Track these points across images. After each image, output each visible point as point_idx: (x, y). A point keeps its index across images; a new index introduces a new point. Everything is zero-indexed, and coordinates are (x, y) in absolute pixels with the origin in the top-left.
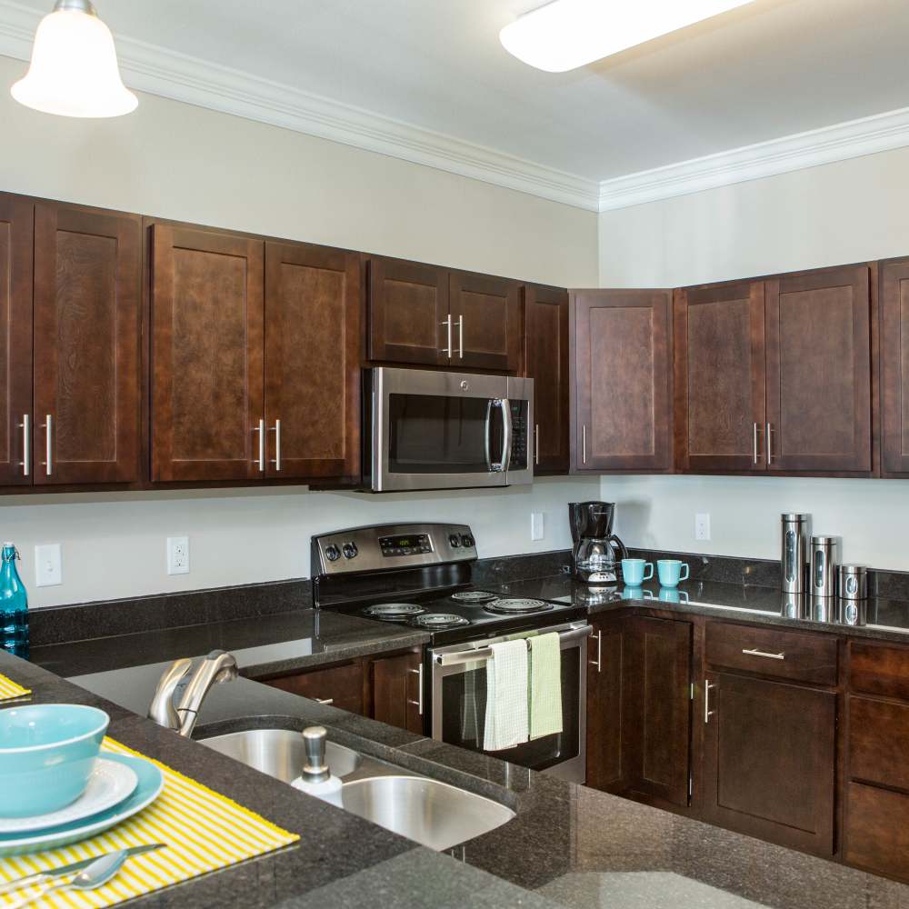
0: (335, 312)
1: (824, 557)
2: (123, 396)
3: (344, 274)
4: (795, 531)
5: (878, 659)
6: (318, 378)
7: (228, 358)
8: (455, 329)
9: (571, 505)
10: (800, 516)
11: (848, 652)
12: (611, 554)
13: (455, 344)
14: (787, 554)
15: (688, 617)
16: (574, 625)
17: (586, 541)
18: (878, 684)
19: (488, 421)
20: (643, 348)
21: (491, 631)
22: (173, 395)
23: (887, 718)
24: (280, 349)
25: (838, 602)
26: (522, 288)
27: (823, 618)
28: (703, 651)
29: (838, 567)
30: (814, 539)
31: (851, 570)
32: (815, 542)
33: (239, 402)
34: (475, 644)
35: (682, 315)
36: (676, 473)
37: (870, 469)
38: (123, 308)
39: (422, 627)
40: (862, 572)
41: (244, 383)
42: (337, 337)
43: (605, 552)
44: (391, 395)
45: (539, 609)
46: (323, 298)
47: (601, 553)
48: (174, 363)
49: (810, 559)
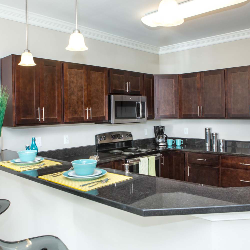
0: (102, 82)
1: (215, 138)
2: (58, 103)
3: (104, 73)
4: (208, 131)
5: (227, 159)
6: (99, 97)
7: (80, 93)
8: (129, 85)
9: (154, 127)
10: (209, 128)
11: (221, 158)
12: (164, 138)
13: (129, 89)
14: (206, 137)
15: (184, 152)
16: (158, 154)
17: (158, 135)
18: (227, 165)
19: (136, 107)
20: (172, 89)
21: (140, 156)
22: (68, 102)
23: (229, 173)
24: (90, 91)
25: (218, 148)
26: (143, 75)
27: (215, 151)
28: (187, 160)
29: (218, 140)
30: (212, 133)
31: (221, 140)
32: (213, 134)
33: (82, 103)
34: (136, 159)
35: (181, 81)
36: (180, 119)
37: (225, 117)
38: (58, 83)
39: (124, 155)
40: (224, 141)
41: (83, 99)
42: (103, 88)
43: (163, 138)
44: (115, 101)
45: (149, 151)
46: (99, 79)
47: (162, 138)
48: (68, 95)
49: (211, 138)
